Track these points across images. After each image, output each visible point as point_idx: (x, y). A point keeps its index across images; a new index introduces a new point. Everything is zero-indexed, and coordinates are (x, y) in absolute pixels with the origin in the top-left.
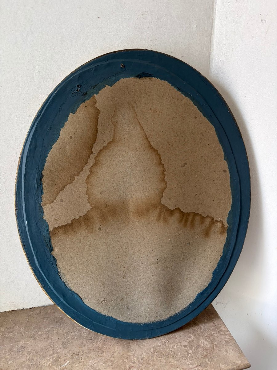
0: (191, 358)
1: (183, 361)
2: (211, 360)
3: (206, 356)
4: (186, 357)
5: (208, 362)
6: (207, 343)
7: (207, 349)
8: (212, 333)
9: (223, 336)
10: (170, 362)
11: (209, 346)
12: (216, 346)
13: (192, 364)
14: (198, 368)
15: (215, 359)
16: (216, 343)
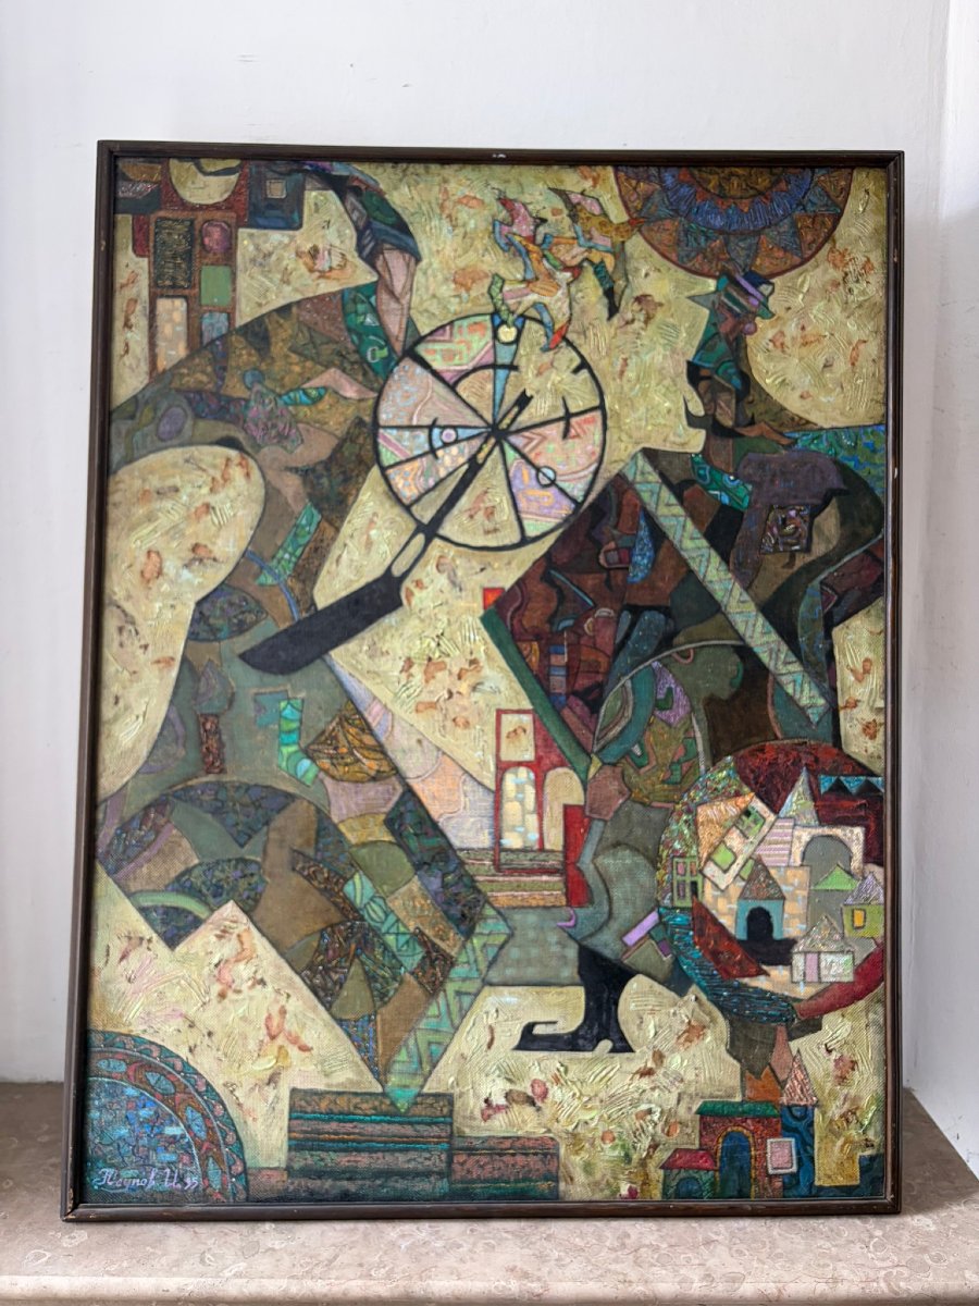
0: (880, 1246)
1: (857, 1248)
2: (939, 1259)
3: (924, 1250)
4: (864, 1242)
5: (930, 1262)
6: (929, 1222)
7: (928, 1234)
10: (820, 1247)
11: (933, 1228)
12: (955, 1231)
13: (883, 1260)
14: (899, 1269)
15: (952, 1259)
16: (954, 1226)
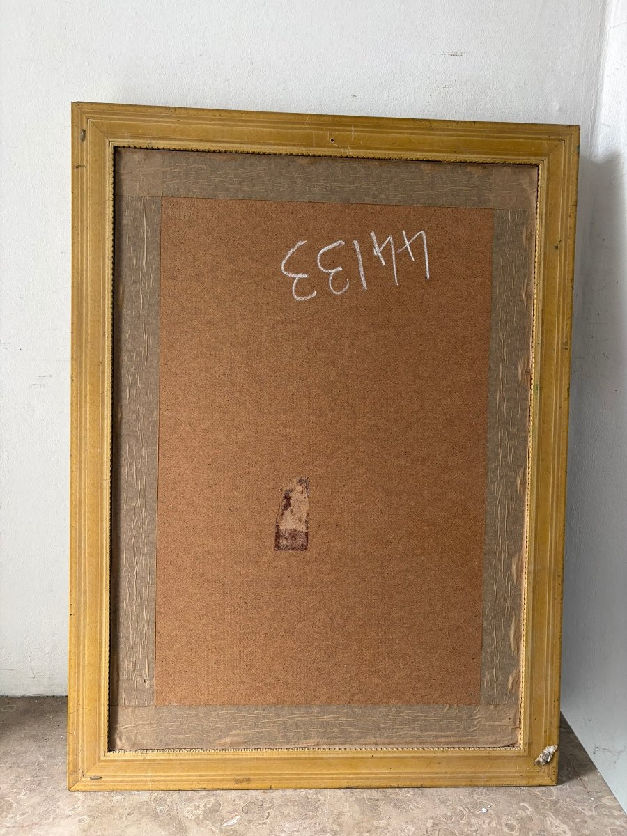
6: (565, 828)
8: (580, 808)
9: (606, 819)
